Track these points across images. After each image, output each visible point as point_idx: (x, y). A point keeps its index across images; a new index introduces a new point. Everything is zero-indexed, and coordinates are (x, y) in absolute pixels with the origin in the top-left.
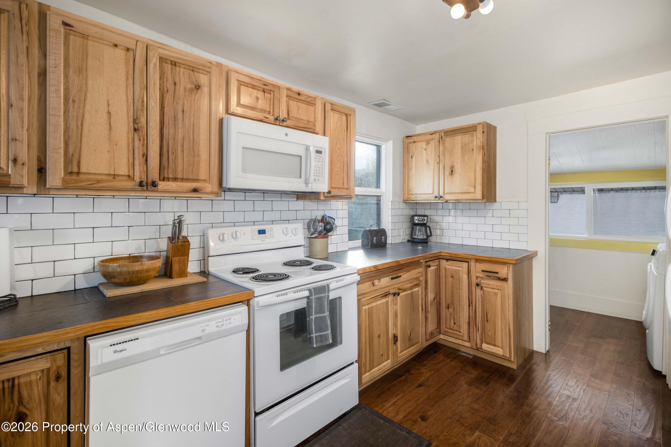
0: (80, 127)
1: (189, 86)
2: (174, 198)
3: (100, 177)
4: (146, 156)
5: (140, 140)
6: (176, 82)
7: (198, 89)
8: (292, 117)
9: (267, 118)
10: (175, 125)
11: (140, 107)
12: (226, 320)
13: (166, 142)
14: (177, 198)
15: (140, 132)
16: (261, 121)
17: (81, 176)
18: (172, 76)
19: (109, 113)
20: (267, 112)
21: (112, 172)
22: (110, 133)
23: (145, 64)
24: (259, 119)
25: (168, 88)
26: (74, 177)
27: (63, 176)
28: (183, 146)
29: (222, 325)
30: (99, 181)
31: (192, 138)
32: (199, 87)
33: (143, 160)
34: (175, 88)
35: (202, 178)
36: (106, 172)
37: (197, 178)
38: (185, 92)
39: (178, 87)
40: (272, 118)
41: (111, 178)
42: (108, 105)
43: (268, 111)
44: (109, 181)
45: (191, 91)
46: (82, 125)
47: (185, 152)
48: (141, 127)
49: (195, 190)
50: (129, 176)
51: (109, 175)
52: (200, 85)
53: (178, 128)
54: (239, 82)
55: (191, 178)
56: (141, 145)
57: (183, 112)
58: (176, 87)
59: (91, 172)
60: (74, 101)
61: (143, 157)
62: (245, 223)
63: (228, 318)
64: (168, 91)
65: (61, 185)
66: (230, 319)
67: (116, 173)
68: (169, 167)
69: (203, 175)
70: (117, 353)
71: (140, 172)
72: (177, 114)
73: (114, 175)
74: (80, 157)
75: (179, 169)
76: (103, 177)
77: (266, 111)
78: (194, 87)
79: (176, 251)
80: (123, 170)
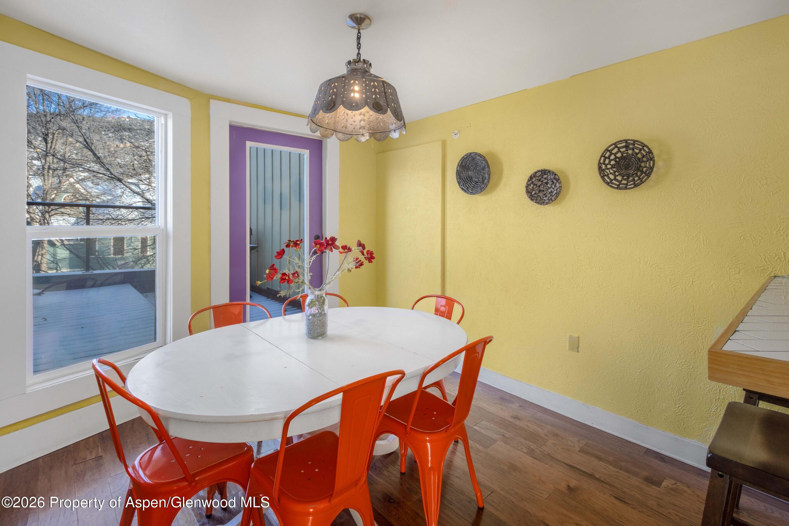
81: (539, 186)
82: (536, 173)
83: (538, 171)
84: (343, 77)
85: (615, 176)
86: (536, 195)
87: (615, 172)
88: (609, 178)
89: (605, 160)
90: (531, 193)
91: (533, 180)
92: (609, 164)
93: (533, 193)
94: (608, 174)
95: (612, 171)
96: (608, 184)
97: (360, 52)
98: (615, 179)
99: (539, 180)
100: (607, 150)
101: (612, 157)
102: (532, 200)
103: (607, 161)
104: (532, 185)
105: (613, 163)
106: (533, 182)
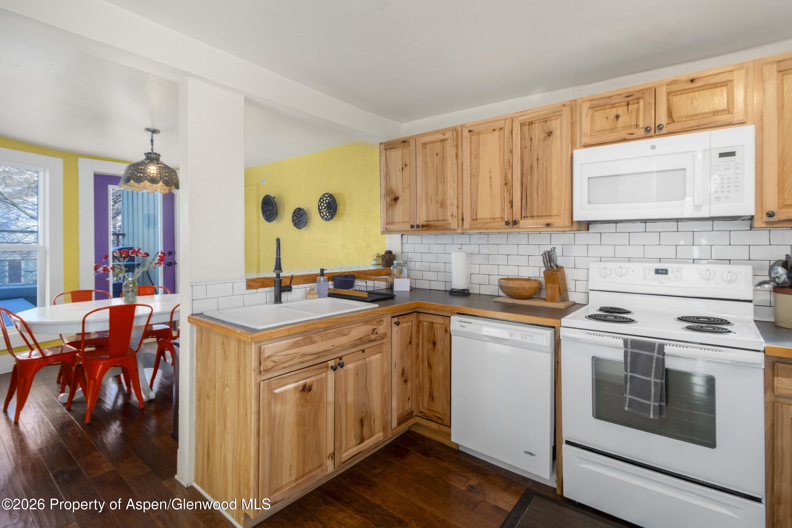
0: (477, 190)
1: (543, 136)
2: (563, 232)
3: (485, 220)
4: (511, 202)
5: (508, 191)
6: (532, 138)
7: (550, 135)
8: (679, 117)
9: (632, 134)
10: (531, 173)
11: (508, 167)
12: (529, 336)
13: (525, 187)
14: (565, 232)
15: (508, 186)
16: (624, 140)
17: (478, 221)
18: (529, 135)
19: (491, 177)
20: (633, 127)
21: (492, 217)
22: (491, 190)
23: (511, 134)
24: (621, 139)
25: (526, 145)
26: (475, 221)
27: (470, 222)
28: (538, 188)
29: (526, 338)
30: (485, 223)
31: (545, 180)
32: (551, 133)
33: (510, 205)
34: (531, 143)
35: (554, 214)
36: (489, 217)
37: (550, 215)
38: (539, 143)
39: (533, 141)
40: (641, 132)
41: (492, 220)
42: (490, 172)
43: (634, 125)
44: (491, 223)
45: (545, 139)
46: (478, 189)
47: (539, 193)
48: (508, 181)
49: (548, 225)
50: (502, 218)
51: (491, 218)
52: (552, 131)
53: (534, 175)
54: (594, 109)
55: (545, 215)
56: (508, 194)
57: (538, 159)
58: (532, 141)
59: (482, 218)
60: (474, 176)
61: (510, 203)
62: (644, 259)
63: (531, 335)
64: (526, 147)
65: (469, 227)
66: (533, 336)
67: (494, 217)
68: (528, 208)
69: (554, 212)
70: (461, 327)
71: (508, 215)
72: (533, 164)
73: (494, 218)
74: (477, 209)
75: (535, 208)
76: (489, 220)
77: (631, 126)
78: (546, 135)
79: (548, 278)
80: (498, 215)
81: (299, 218)
82: (296, 210)
83: (297, 209)
84: (136, 164)
85: (326, 213)
86: (297, 223)
87: (326, 211)
88: (323, 214)
89: (321, 204)
90: (295, 222)
91: (295, 214)
92: (323, 206)
93: (296, 222)
94: (323, 212)
95: (325, 210)
96: (322, 217)
97: (153, 147)
98: (326, 215)
99: (299, 214)
100: (321, 198)
101: (325, 202)
102: (295, 226)
103: (322, 204)
104: (295, 217)
105: (325, 205)
106: (295, 215)
